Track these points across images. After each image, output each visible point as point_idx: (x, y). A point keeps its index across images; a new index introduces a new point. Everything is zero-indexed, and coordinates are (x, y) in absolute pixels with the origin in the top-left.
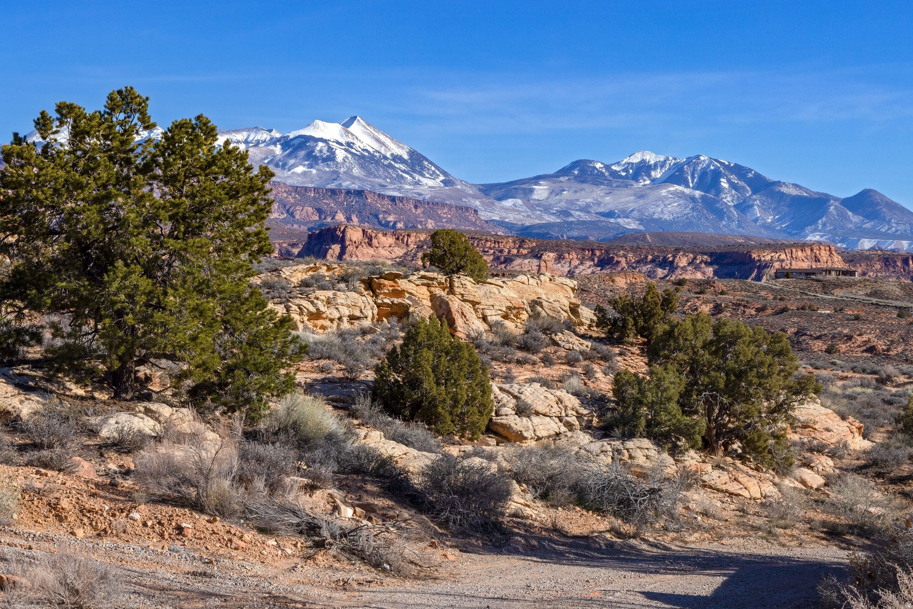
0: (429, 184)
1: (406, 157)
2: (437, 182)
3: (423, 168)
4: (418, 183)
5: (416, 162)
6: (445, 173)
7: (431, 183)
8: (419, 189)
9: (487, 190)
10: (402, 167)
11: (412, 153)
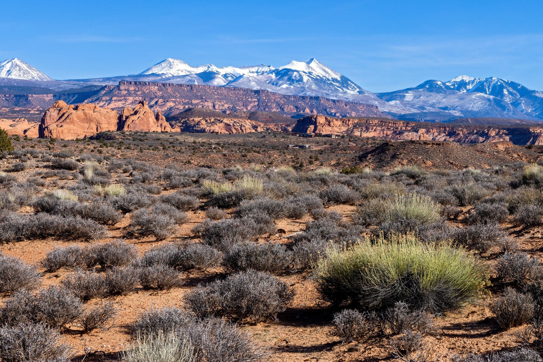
0: (351, 93)
1: (339, 79)
2: (355, 92)
3: (348, 85)
4: (345, 93)
5: (345, 82)
6: (359, 88)
7: (352, 92)
8: (346, 96)
9: (381, 96)
10: (337, 84)
11: (342, 77)
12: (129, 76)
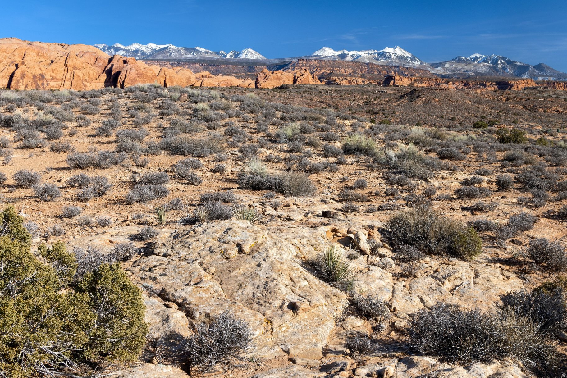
1: (410, 57)
2: (419, 63)
3: (415, 59)
4: (413, 64)
6: (421, 61)
7: (417, 63)
8: (414, 65)
9: (432, 65)
10: (409, 59)
12: (304, 57)
